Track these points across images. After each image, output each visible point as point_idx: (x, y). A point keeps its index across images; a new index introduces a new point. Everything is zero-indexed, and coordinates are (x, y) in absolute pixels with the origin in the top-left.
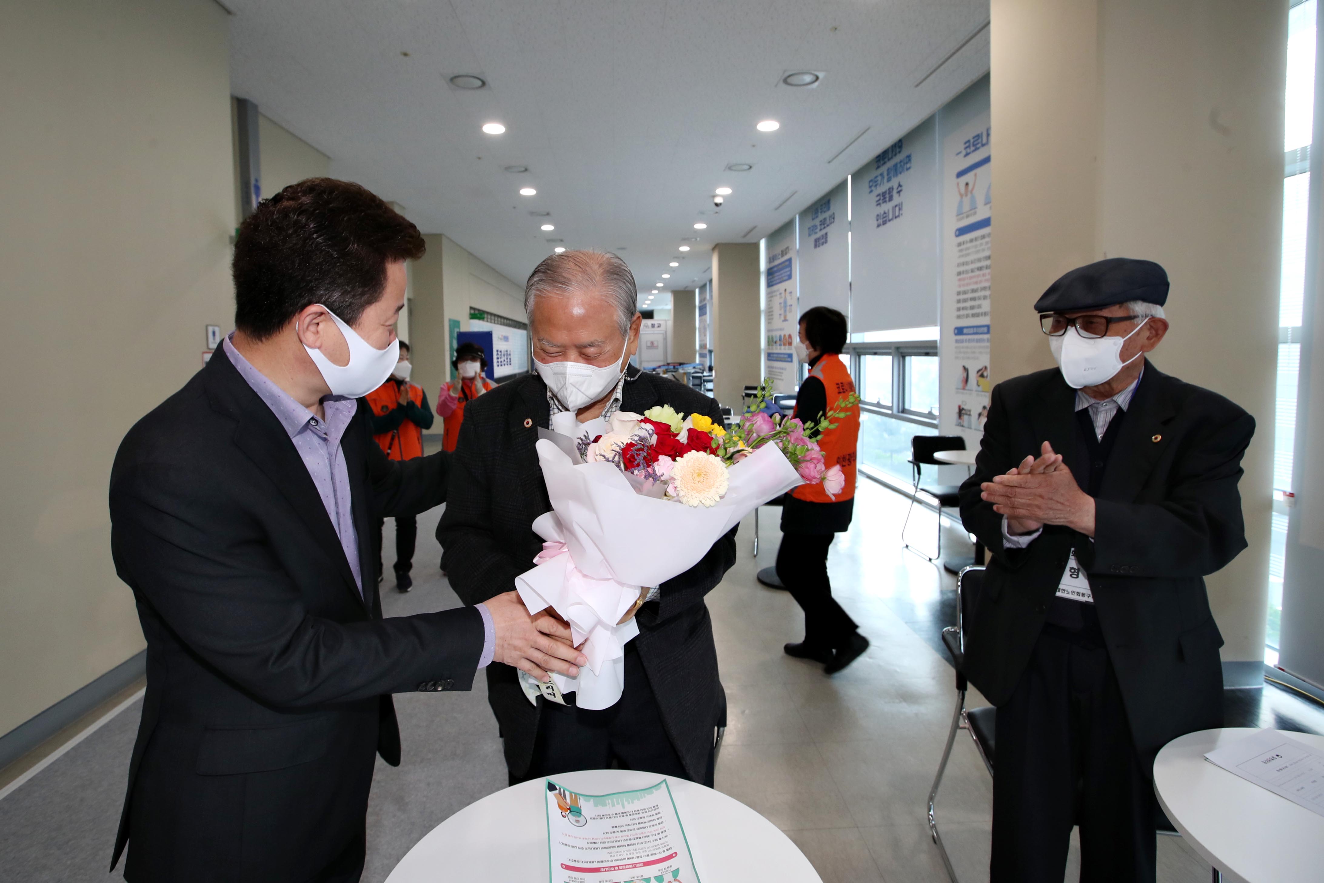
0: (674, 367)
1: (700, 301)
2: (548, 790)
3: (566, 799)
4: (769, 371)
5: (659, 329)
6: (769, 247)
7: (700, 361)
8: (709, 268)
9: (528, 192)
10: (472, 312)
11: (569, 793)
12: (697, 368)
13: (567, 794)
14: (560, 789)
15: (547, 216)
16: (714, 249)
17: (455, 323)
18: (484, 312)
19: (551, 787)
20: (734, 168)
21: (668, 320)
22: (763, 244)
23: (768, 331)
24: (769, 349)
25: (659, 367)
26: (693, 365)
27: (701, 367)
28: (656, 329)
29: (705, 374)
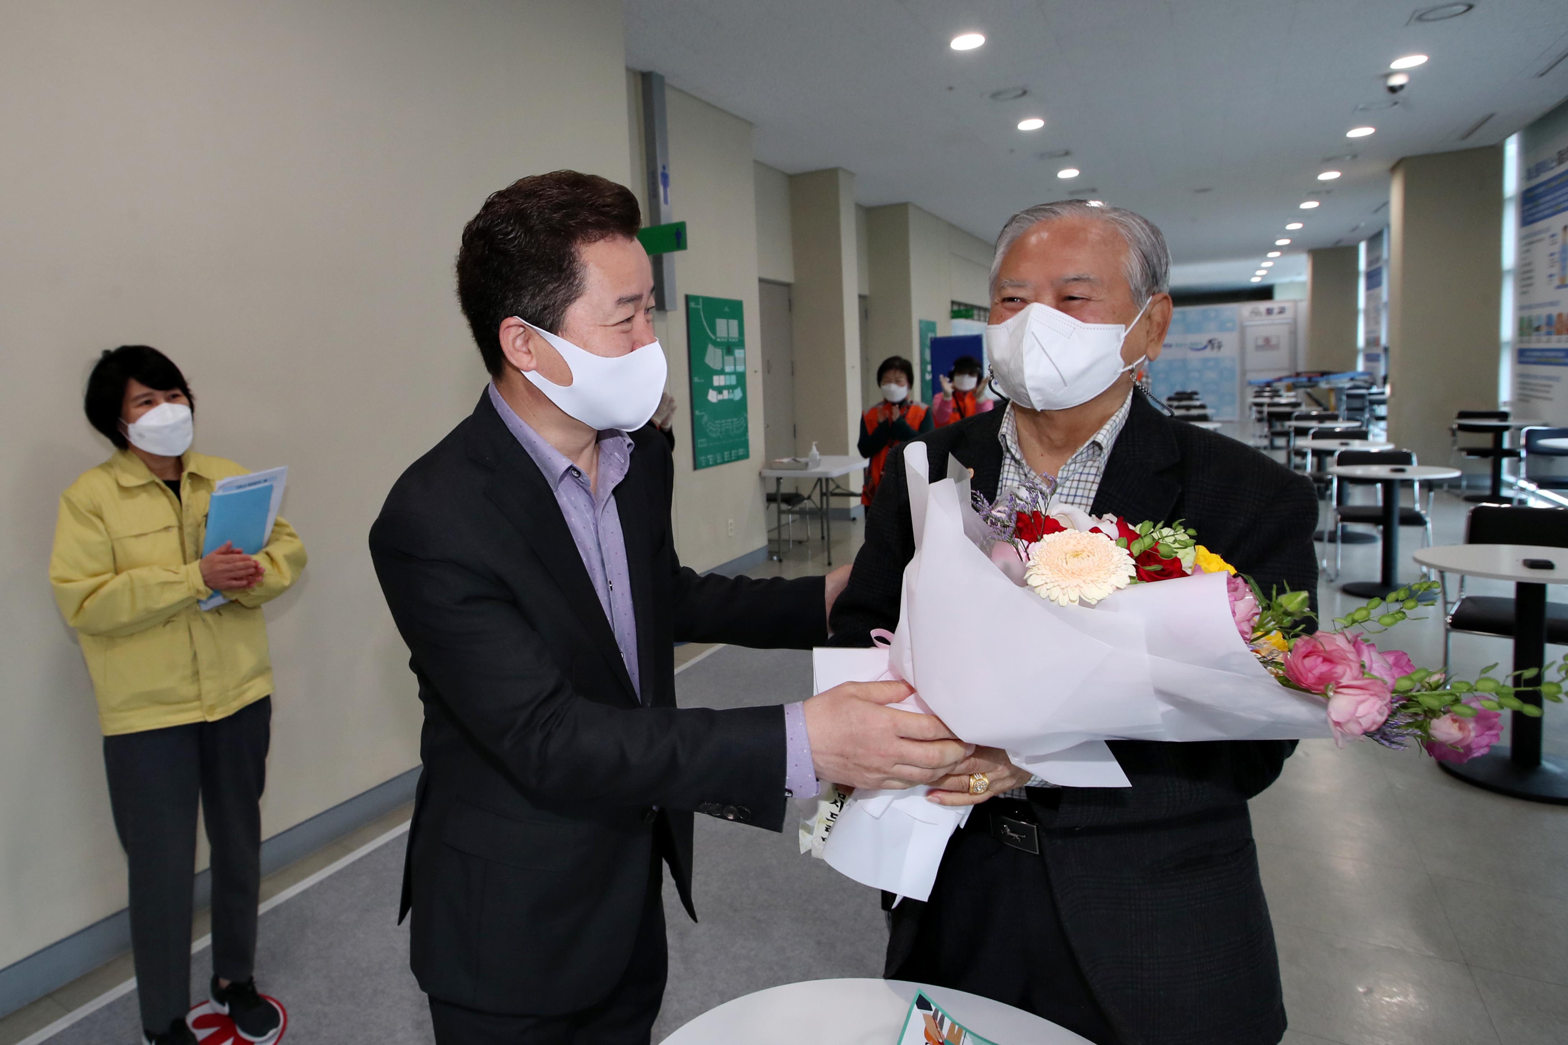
0: (1310, 379)
1: (1369, 263)
2: (915, 1005)
3: (941, 1028)
4: (1522, 383)
5: (1281, 316)
6: (1525, 150)
7: (1366, 367)
8: (1386, 204)
9: (1031, 124)
10: (956, 308)
11: (950, 1022)
12: (1358, 380)
13: (947, 1023)
14: (936, 1012)
15: (1066, 156)
16: (1394, 169)
17: (930, 326)
18: (973, 307)
19: (923, 1003)
20: (1425, 17)
21: (1301, 300)
22: (1512, 148)
23: (1521, 307)
24: (1521, 342)
25: (1280, 379)
26: (1351, 374)
27: (1366, 377)
28: (1275, 317)
29: (1374, 390)
